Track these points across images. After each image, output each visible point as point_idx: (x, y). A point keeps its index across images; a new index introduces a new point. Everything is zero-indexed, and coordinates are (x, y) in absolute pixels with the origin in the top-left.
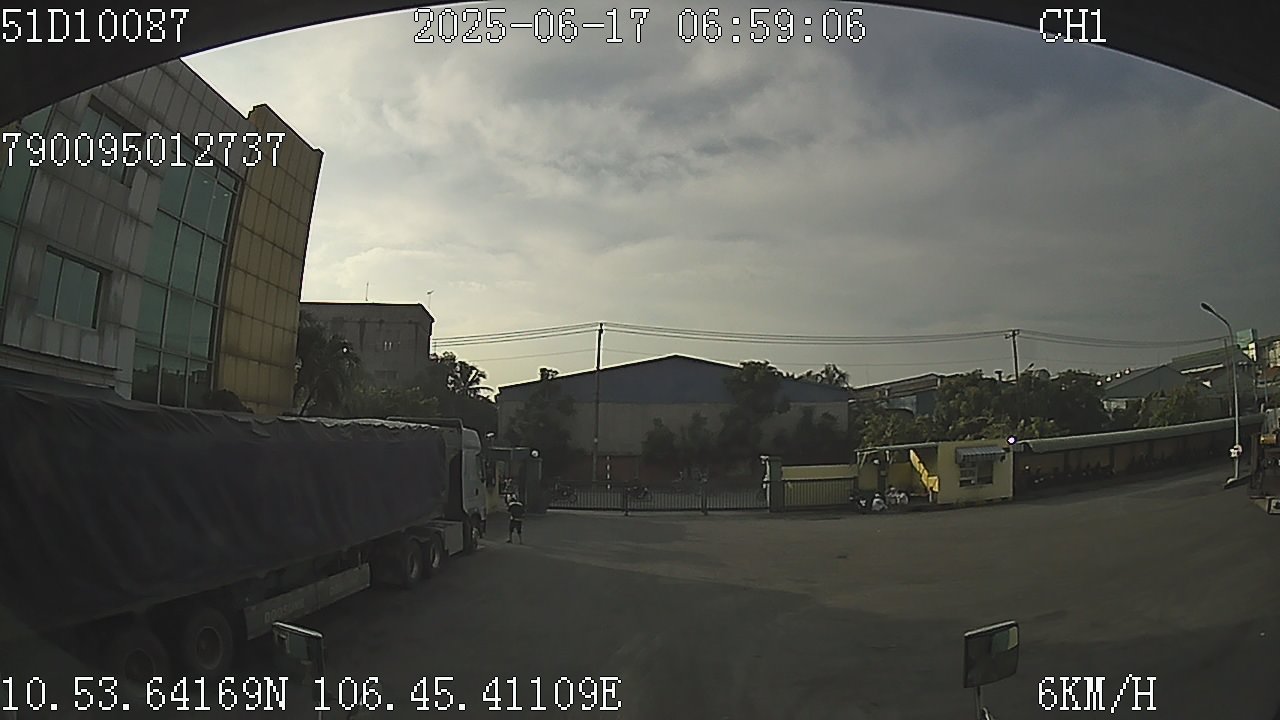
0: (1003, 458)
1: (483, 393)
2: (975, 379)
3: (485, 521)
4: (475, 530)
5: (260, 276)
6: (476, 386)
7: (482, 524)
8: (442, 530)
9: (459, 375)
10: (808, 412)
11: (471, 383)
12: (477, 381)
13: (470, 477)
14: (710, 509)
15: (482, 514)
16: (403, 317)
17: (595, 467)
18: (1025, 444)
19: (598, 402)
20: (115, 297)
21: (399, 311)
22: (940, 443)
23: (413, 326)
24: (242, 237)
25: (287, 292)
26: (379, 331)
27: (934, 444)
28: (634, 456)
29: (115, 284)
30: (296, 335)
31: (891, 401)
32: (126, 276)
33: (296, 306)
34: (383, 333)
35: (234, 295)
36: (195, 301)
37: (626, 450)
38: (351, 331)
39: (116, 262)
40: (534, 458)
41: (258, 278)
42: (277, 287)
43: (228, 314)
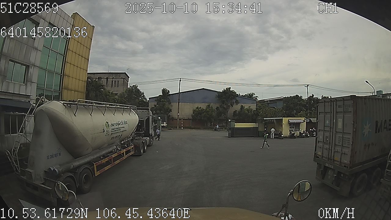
0: (303, 123)
16: (120, 76)
17: (178, 122)
18: (310, 119)
19: (179, 102)
20: (30, 74)
21: (118, 74)
22: (283, 118)
23: (123, 79)
24: (69, 54)
25: (83, 69)
26: (112, 81)
27: (282, 118)
28: (190, 119)
29: (30, 69)
30: (86, 83)
31: (269, 104)
32: (34, 67)
33: (86, 74)
34: (114, 82)
35: (67, 71)
36: (55, 74)
37: (187, 117)
38: (104, 81)
39: (31, 63)
40: (159, 119)
41: (74, 65)
42: (80, 68)
43: (65, 77)
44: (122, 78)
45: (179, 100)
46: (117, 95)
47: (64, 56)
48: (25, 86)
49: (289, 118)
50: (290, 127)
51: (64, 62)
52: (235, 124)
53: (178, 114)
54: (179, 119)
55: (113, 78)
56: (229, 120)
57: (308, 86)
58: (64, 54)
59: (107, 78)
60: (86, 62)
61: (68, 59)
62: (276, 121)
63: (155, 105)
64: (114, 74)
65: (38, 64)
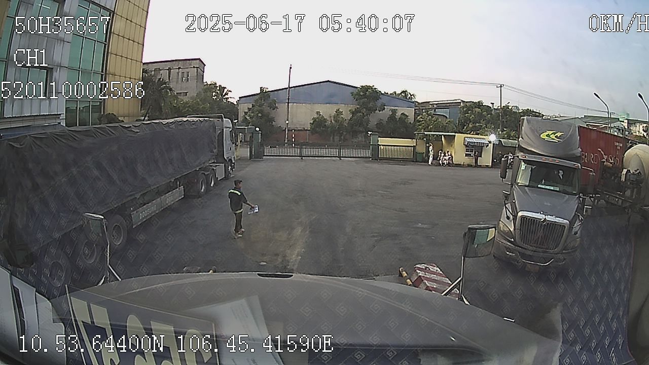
0: (488, 146)
1: (230, 100)
2: (479, 105)
3: (234, 163)
4: (230, 167)
5: (123, 56)
6: (226, 96)
7: (233, 165)
8: (215, 168)
9: (219, 92)
10: (394, 112)
11: (224, 96)
12: (227, 94)
13: (227, 142)
14: (342, 157)
15: (233, 160)
16: (191, 65)
17: (287, 135)
18: (499, 140)
19: (288, 103)
20: (55, 79)
21: (188, 62)
22: (456, 134)
23: (196, 69)
24: (114, 39)
25: (137, 61)
26: (178, 73)
27: (454, 134)
28: (307, 130)
29: (55, 74)
31: (437, 110)
32: (60, 69)
33: (141, 65)
34: (180, 74)
35: (111, 67)
36: (92, 73)
37: (302, 127)
38: (164, 75)
39: (55, 63)
40: (257, 131)
41: (122, 56)
42: (131, 59)
43: (109, 76)
44: (194, 67)
45: (289, 99)
46: (186, 95)
47: (105, 44)
48: (48, 102)
49: (465, 135)
50: (467, 149)
51: (106, 54)
52: (379, 138)
53: (287, 122)
54: (288, 130)
55: (179, 68)
56: (370, 133)
57: (501, 87)
58: (106, 41)
59: (170, 69)
60: (141, 49)
61: (113, 47)
62: (444, 139)
63: (248, 108)
64: (180, 62)
65: (66, 62)
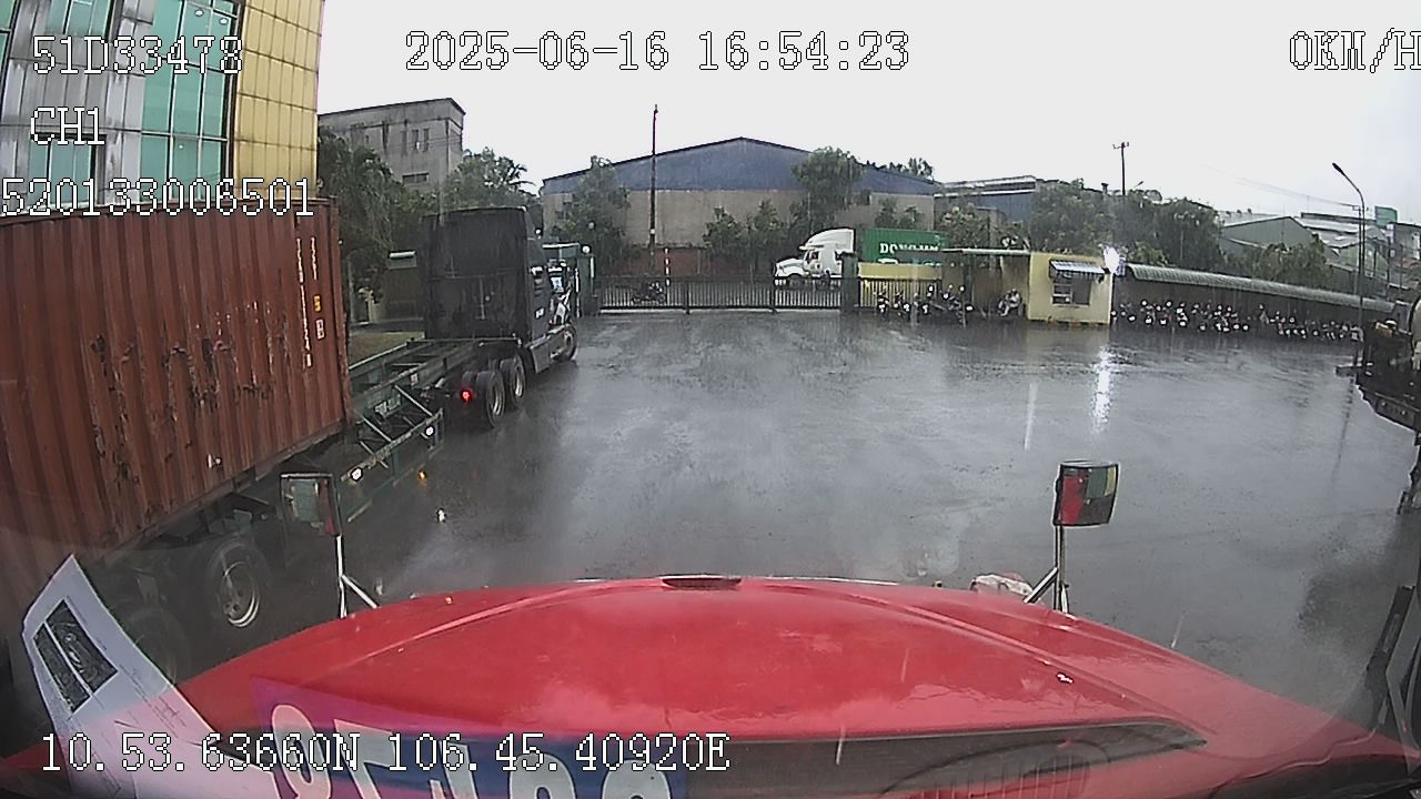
0: (1102, 279)
1: (523, 187)
2: (1077, 188)
5: (270, 98)
6: (516, 180)
9: (498, 170)
10: (888, 207)
11: (511, 177)
12: (517, 175)
14: (779, 307)
16: (431, 113)
18: (1127, 267)
19: (653, 189)
20: (112, 161)
21: (426, 107)
22: (1033, 254)
23: (443, 122)
24: (246, 61)
25: (302, 108)
26: (405, 133)
27: (1025, 252)
28: (696, 248)
29: (111, 147)
30: (315, 153)
32: (122, 137)
33: (313, 118)
34: (409, 134)
35: (242, 126)
36: (200, 141)
37: (686, 241)
38: (373, 137)
39: (111, 120)
40: (585, 254)
41: (268, 100)
42: (290, 105)
43: (239, 145)
44: (439, 119)
45: (653, 180)
46: (425, 179)
47: (228, 75)
49: (1052, 255)
50: (1056, 287)
52: (860, 264)
53: (653, 231)
54: (655, 250)
55: (406, 122)
57: (1123, 146)
59: (385, 126)
60: (310, 82)
61: (245, 81)
62: (1005, 263)
63: (565, 203)
64: (408, 109)
65: (135, 121)
